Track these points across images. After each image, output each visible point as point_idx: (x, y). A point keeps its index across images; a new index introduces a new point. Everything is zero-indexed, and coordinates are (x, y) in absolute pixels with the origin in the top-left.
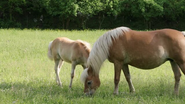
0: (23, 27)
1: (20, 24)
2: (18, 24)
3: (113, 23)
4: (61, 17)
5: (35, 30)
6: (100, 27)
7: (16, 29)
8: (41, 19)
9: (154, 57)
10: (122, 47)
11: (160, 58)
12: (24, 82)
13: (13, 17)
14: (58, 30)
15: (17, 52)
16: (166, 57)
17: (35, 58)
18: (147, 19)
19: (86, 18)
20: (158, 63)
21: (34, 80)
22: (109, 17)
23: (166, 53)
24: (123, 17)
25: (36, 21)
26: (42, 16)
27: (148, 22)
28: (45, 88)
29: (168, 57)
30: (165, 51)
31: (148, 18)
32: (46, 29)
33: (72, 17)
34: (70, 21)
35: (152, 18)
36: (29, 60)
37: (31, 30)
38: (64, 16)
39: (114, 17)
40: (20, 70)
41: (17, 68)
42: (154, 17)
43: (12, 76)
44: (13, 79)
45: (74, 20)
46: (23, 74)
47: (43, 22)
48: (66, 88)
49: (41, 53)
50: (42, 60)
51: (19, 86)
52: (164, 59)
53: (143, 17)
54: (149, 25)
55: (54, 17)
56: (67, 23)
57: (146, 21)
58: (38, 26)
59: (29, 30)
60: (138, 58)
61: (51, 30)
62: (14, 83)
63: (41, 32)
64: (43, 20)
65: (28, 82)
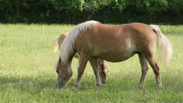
0: (30, 22)
1: (27, 19)
2: (25, 19)
3: (118, 17)
4: (67, 12)
5: (42, 24)
6: (106, 21)
7: (23, 24)
8: (48, 14)
9: (121, 49)
10: (89, 40)
11: (127, 51)
12: (32, 76)
13: (20, 12)
14: (64, 25)
15: (24, 47)
16: (133, 50)
17: (42, 52)
18: (152, 14)
19: (91, 13)
20: (125, 56)
21: (41, 74)
22: (114, 11)
23: (133, 46)
24: (128, 11)
25: (42, 16)
26: (48, 11)
27: (153, 16)
28: (53, 81)
29: (135, 50)
30: (132, 44)
31: (153, 12)
32: (53, 24)
33: (78, 12)
34: (76, 16)
35: (156, 13)
36: (36, 54)
37: (37, 25)
38: (70, 11)
39: (119, 12)
40: (27, 64)
41: (25, 63)
42: (158, 11)
43: (20, 71)
44: (21, 73)
45: (80, 14)
46: (31, 69)
47: (49, 17)
48: (73, 82)
49: (48, 48)
50: (49, 54)
51: (27, 80)
52: (131, 51)
53: (148, 11)
54: (153, 19)
55: (61, 12)
56: (73, 18)
57: (150, 15)
58: (45, 21)
59: (36, 25)
60: (105, 51)
61: (58, 25)
62: (21, 77)
63: (47, 27)
64: (49, 15)
65: (36, 76)
